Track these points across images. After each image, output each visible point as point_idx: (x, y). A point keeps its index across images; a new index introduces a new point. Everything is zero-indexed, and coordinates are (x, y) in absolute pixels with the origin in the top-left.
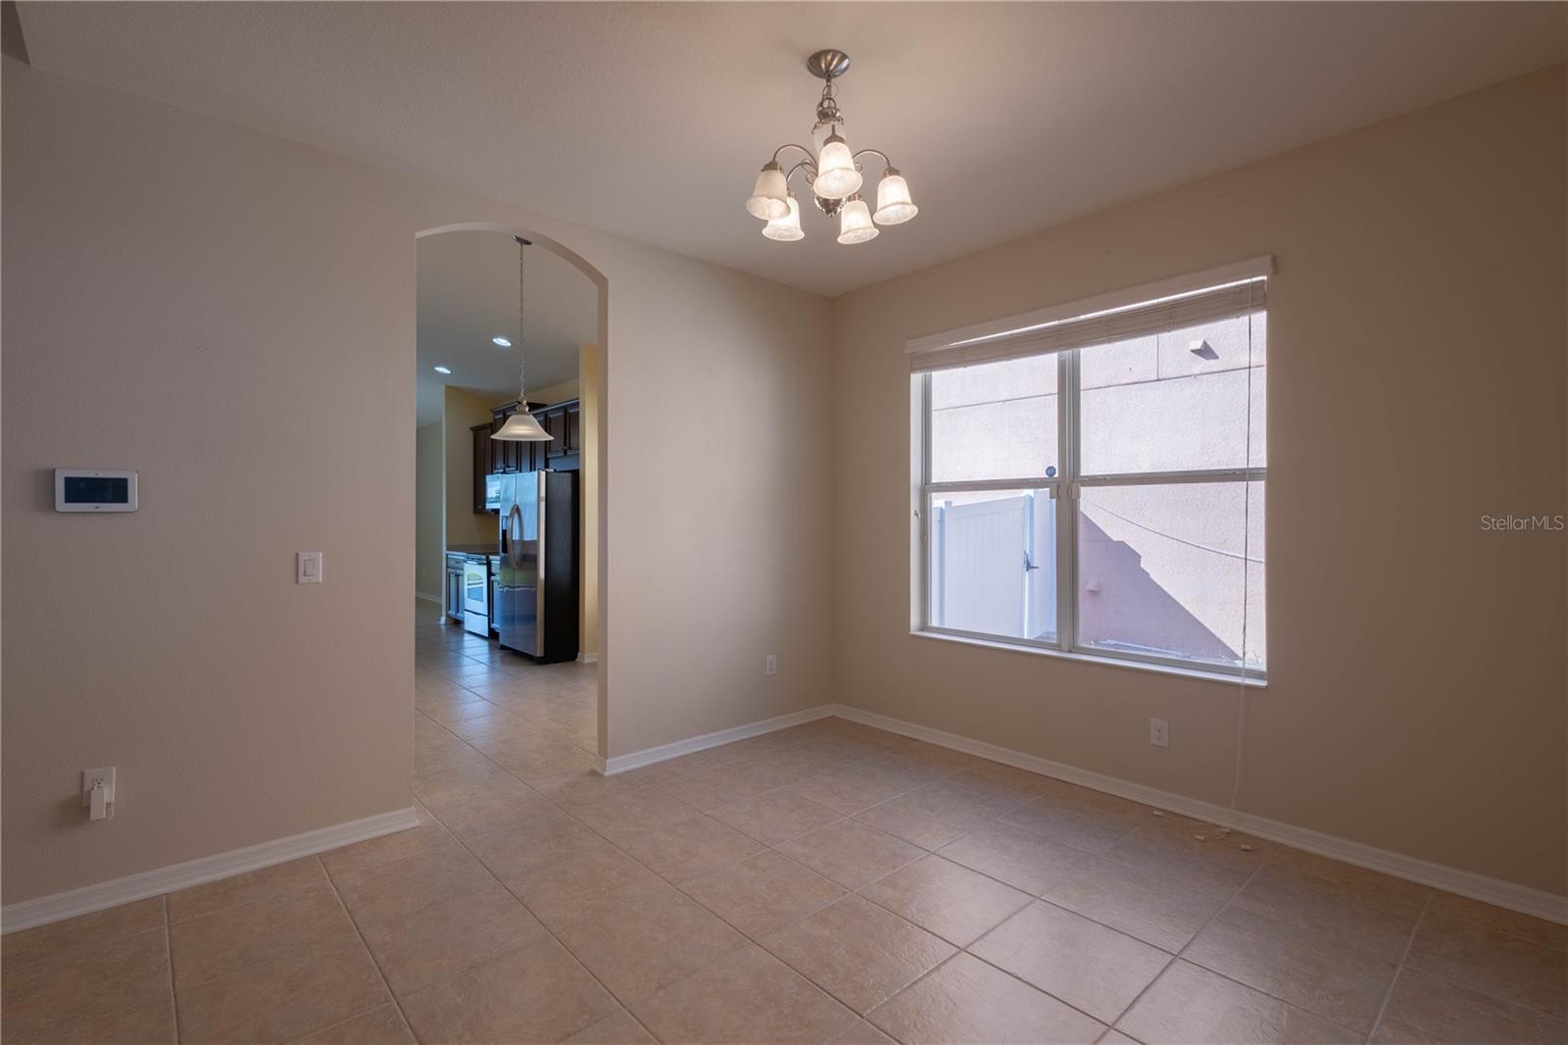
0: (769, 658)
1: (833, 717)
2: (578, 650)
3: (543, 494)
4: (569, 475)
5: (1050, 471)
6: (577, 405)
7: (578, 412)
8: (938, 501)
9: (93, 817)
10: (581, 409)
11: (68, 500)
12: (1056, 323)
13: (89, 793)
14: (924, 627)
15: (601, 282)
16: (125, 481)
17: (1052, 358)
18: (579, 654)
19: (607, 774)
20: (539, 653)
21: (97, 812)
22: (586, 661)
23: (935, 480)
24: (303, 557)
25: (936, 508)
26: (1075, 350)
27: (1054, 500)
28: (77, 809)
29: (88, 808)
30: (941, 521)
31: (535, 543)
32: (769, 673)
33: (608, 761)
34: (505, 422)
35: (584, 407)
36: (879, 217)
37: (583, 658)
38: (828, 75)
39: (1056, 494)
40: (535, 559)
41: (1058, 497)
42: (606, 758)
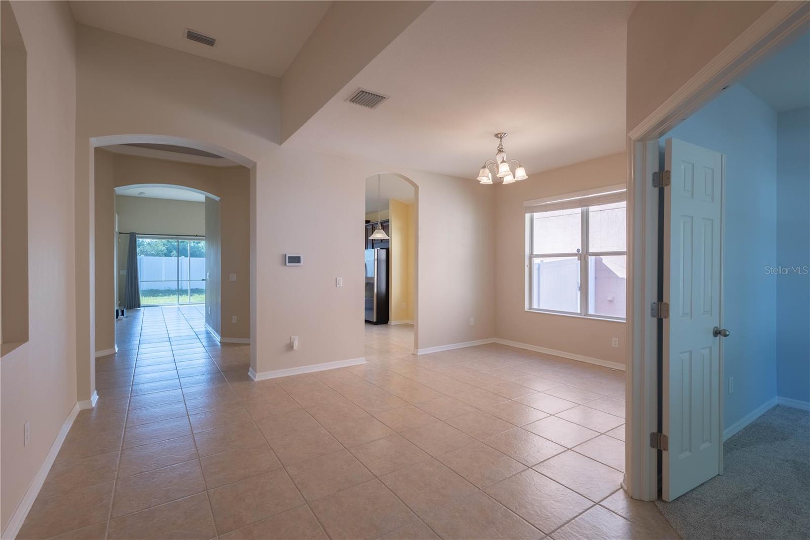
0: (471, 319)
1: (494, 343)
2: (388, 320)
3: (376, 258)
4: (385, 250)
5: (578, 250)
6: (388, 221)
7: (389, 225)
8: (536, 261)
9: (294, 349)
10: (390, 224)
11: (289, 263)
12: (580, 197)
13: (293, 342)
14: (530, 308)
15: (416, 187)
16: (300, 257)
17: (579, 210)
18: (389, 322)
19: (418, 354)
20: (375, 320)
21: (295, 348)
22: (392, 324)
23: (534, 253)
24: (338, 279)
25: (536, 264)
26: (587, 207)
27: (579, 261)
28: (290, 347)
29: (293, 347)
30: (539, 269)
31: (373, 278)
32: (471, 324)
33: (419, 350)
34: (373, 233)
35: (391, 223)
36: (516, 179)
37: (391, 323)
38: (501, 138)
39: (580, 259)
40: (373, 284)
41: (581, 260)
42: (418, 349)
